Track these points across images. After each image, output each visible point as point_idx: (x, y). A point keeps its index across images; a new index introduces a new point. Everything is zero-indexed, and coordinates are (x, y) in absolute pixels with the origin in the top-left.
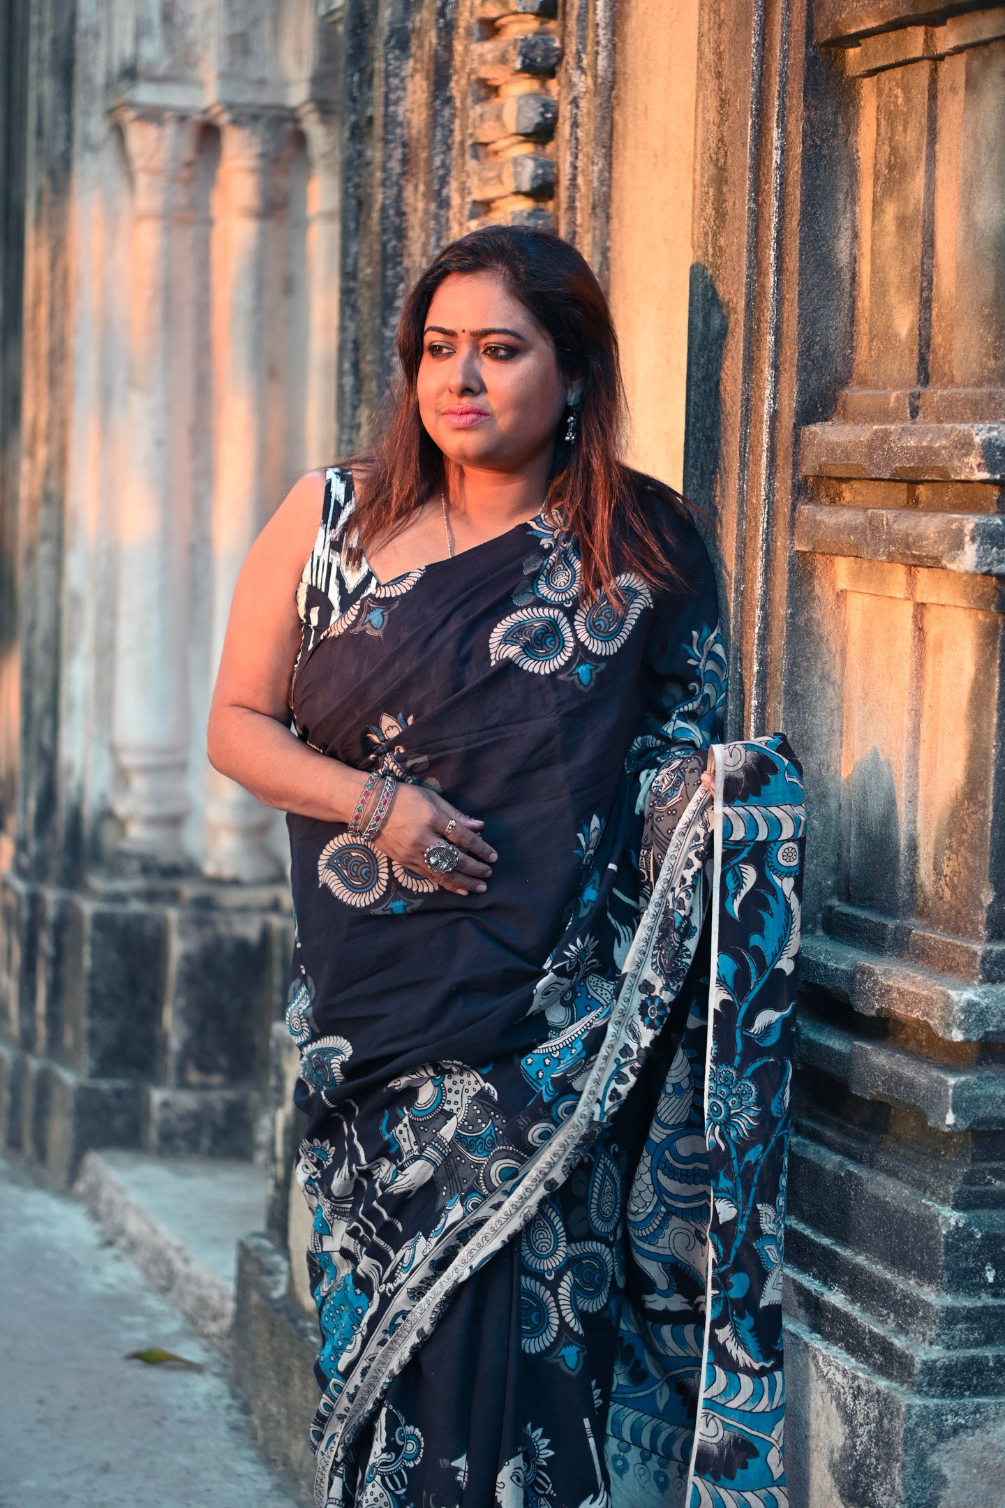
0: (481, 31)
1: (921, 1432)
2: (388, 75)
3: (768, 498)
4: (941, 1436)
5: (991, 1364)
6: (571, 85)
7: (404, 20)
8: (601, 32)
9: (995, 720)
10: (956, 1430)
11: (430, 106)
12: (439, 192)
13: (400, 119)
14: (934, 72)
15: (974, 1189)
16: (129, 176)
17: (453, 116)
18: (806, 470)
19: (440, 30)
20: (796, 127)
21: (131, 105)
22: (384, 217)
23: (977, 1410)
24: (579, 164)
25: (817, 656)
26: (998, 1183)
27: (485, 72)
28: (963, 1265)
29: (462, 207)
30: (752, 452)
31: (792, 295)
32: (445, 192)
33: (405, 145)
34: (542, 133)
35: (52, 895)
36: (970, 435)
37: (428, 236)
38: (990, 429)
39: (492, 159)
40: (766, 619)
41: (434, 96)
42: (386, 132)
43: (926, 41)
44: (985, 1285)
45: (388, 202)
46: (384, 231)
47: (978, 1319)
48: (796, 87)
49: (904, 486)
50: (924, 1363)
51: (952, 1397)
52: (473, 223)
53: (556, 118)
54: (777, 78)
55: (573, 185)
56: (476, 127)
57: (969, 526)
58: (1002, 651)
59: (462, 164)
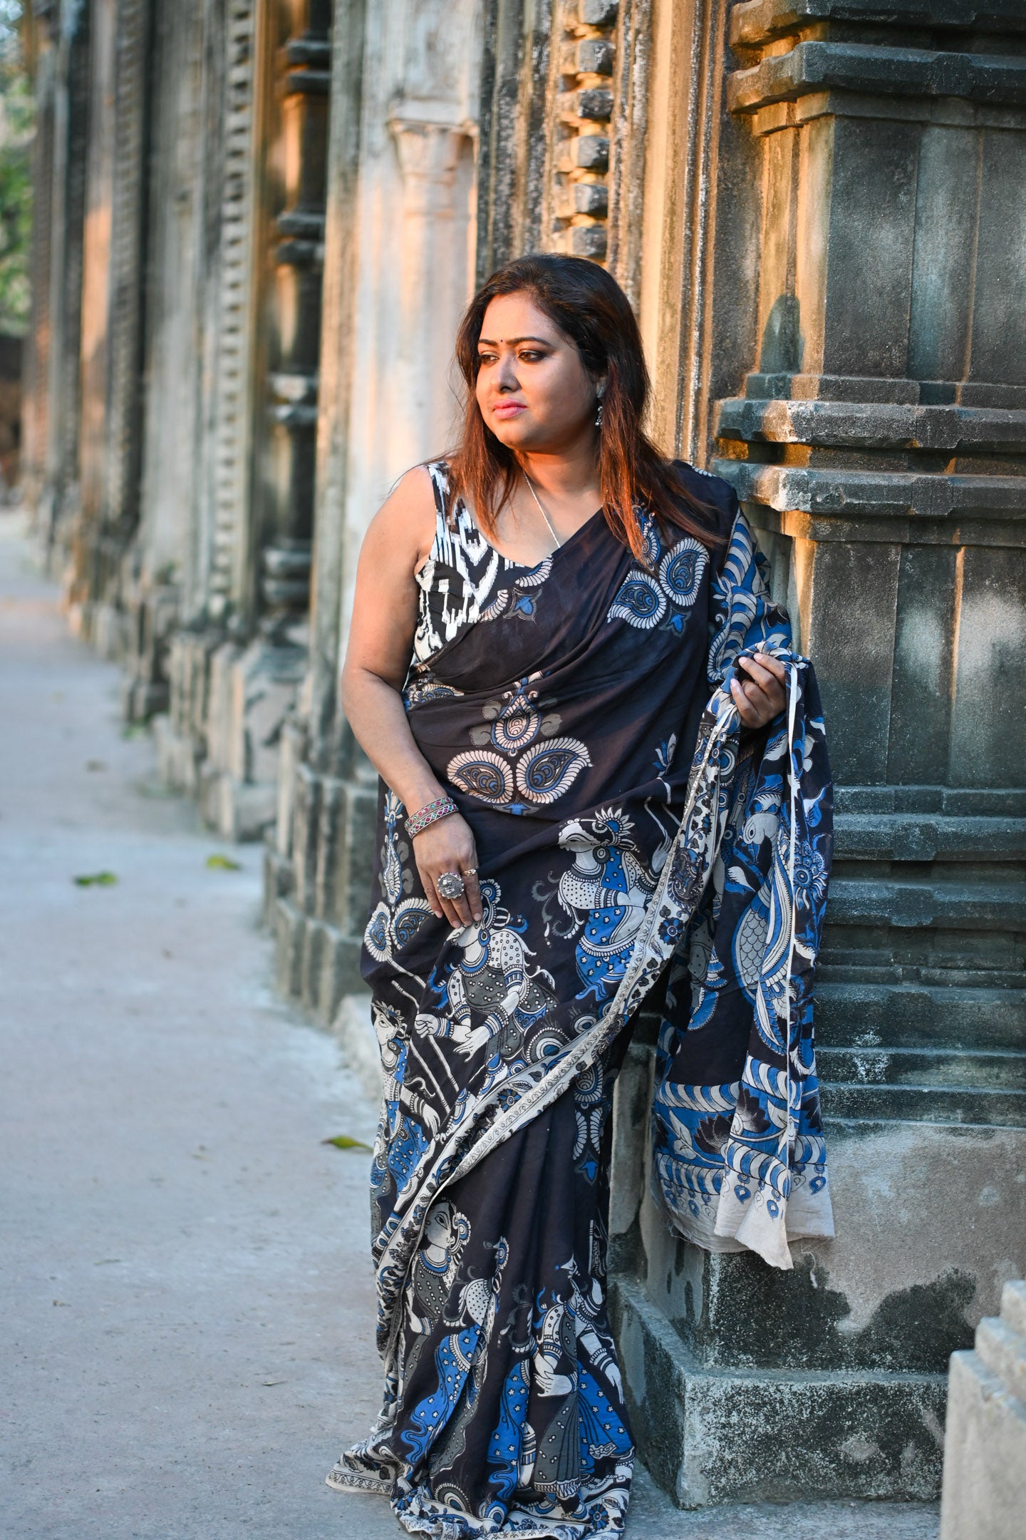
0: (565, 84)
2: (500, 117)
3: (693, 454)
6: (616, 130)
7: (513, 74)
8: (637, 89)
9: (810, 621)
11: (528, 142)
12: (533, 210)
13: (509, 151)
14: (797, 135)
16: (402, 178)
17: (545, 150)
18: (715, 433)
19: (535, 82)
20: (714, 175)
21: (400, 120)
22: (496, 229)
24: (621, 191)
27: (567, 117)
29: (548, 223)
30: (684, 419)
31: (710, 301)
32: (537, 210)
33: (513, 172)
34: (599, 166)
35: (328, 784)
36: (784, 410)
37: (524, 245)
38: (800, 405)
39: (573, 185)
41: (530, 135)
42: (499, 162)
43: (788, 114)
45: (498, 217)
46: (496, 240)
48: (715, 144)
52: (556, 236)
53: (607, 155)
54: (703, 137)
55: (617, 208)
56: (559, 160)
57: (783, 476)
58: (816, 569)
59: (550, 189)
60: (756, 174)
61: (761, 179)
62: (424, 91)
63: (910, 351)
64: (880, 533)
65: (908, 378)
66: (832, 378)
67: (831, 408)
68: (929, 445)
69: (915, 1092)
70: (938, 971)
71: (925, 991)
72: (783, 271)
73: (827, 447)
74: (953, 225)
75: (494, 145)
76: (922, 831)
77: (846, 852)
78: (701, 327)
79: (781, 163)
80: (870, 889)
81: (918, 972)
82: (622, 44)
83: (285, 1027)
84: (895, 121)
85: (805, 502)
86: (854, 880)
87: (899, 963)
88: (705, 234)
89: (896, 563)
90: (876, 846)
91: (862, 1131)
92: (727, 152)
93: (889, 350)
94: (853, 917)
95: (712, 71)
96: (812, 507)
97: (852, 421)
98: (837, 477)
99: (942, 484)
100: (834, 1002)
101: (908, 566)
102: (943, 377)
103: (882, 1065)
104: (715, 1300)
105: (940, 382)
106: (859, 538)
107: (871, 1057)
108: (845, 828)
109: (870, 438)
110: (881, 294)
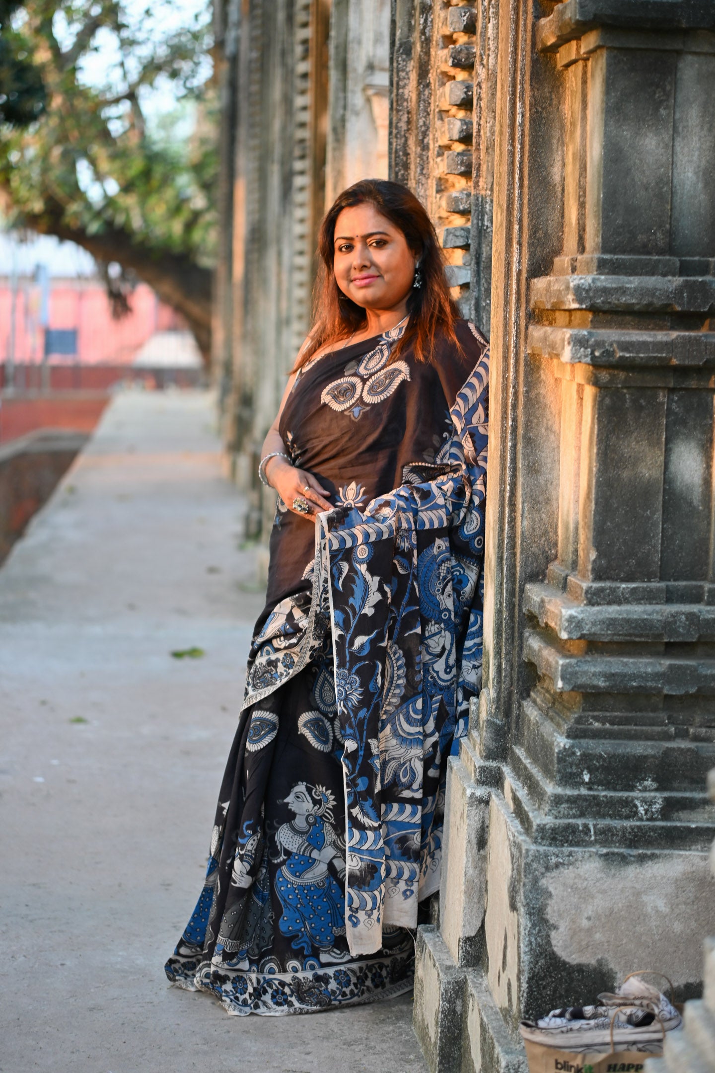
0: (443, 42)
1: (535, 865)
3: (516, 321)
4: (548, 869)
5: (581, 828)
6: (478, 75)
7: (408, 37)
8: (491, 42)
10: (557, 866)
11: (418, 88)
12: (422, 141)
13: (406, 97)
14: (585, 66)
15: (580, 727)
17: (431, 94)
18: (532, 305)
19: (422, 42)
20: (528, 101)
21: (372, 86)
23: (570, 854)
24: (482, 122)
25: (543, 416)
26: (597, 724)
27: (444, 67)
28: (569, 770)
30: (510, 295)
31: (526, 201)
32: (426, 141)
33: (409, 113)
34: (466, 104)
36: (568, 283)
37: (416, 168)
38: (581, 279)
39: (449, 120)
40: (516, 394)
41: (419, 84)
42: (398, 105)
43: (577, 49)
44: (583, 783)
47: (574, 802)
48: (527, 77)
49: (567, 313)
50: (539, 825)
51: (556, 846)
52: (439, 159)
53: (472, 95)
54: (519, 73)
55: (479, 135)
56: (439, 101)
57: (568, 336)
58: (600, 409)
59: (434, 124)
60: (560, 100)
61: (564, 103)
63: (671, 234)
64: (650, 380)
65: (671, 255)
66: (607, 256)
67: (605, 280)
68: (686, 308)
69: (684, 827)
70: (704, 730)
71: (692, 745)
72: (577, 176)
73: (605, 312)
74: (705, 132)
76: (687, 619)
77: (626, 635)
78: (520, 221)
79: (575, 89)
80: (647, 665)
81: (687, 731)
82: (481, 8)
84: (655, 50)
85: (586, 356)
86: (634, 658)
87: (673, 723)
88: (522, 148)
89: (663, 404)
90: (650, 630)
91: (642, 859)
92: (536, 83)
93: (655, 233)
94: (633, 687)
95: (525, 20)
96: (592, 359)
97: (623, 291)
98: (612, 335)
99: (697, 340)
100: (619, 755)
101: (674, 406)
102: (699, 254)
103: (658, 806)
104: (525, 995)
105: (696, 258)
106: (633, 384)
107: (649, 799)
108: (625, 616)
109: (638, 304)
110: (646, 189)
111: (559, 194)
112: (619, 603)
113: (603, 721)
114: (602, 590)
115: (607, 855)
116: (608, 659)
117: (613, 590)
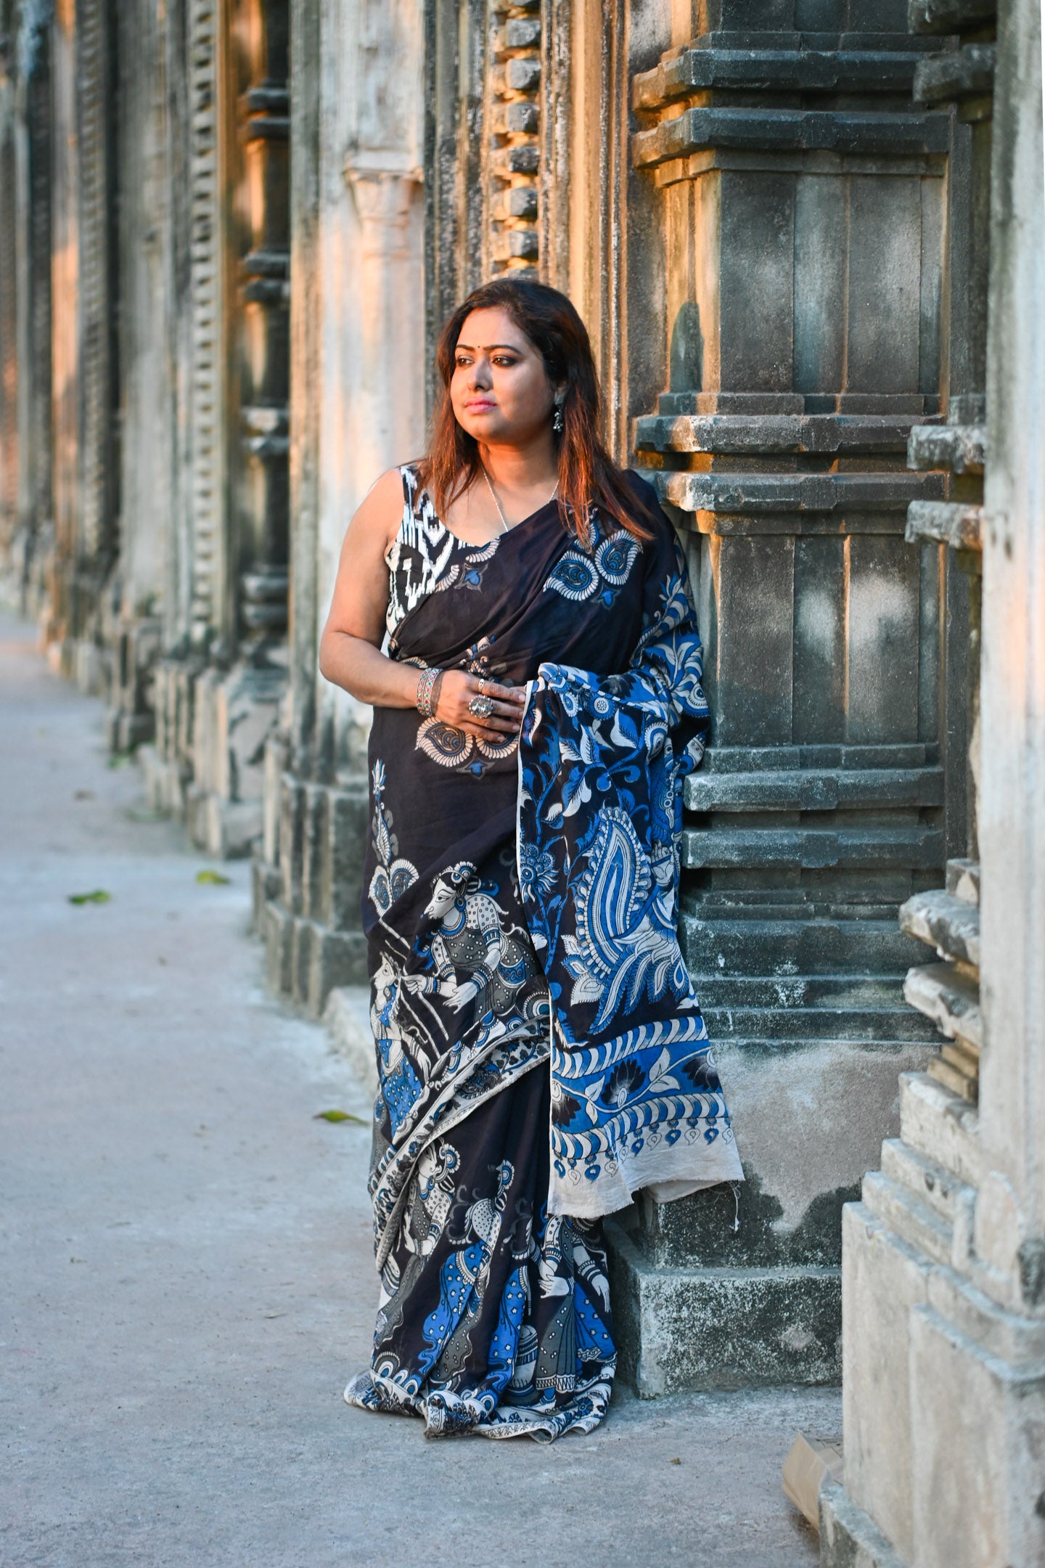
0: (497, 142)
2: (441, 173)
6: (543, 182)
7: (452, 133)
8: (559, 146)
11: (466, 194)
12: (473, 255)
13: (451, 203)
14: (692, 187)
15: (712, 907)
16: (360, 222)
17: (482, 201)
18: (634, 446)
19: (471, 141)
20: (624, 222)
21: (356, 169)
22: (442, 273)
24: (550, 236)
26: (730, 904)
27: (500, 171)
28: (704, 954)
29: (488, 265)
31: (625, 332)
32: (477, 255)
33: (455, 221)
34: (530, 215)
35: (312, 789)
36: (689, 424)
37: (468, 283)
38: (702, 419)
39: (507, 232)
41: (468, 189)
42: (442, 213)
43: (683, 168)
44: (718, 968)
45: (444, 262)
46: (442, 282)
47: (710, 989)
48: (623, 196)
53: (536, 204)
54: (613, 191)
55: (546, 251)
56: (494, 209)
57: (689, 481)
58: (723, 559)
59: (488, 235)
60: (660, 221)
61: (664, 224)
62: (376, 142)
63: (795, 369)
64: (776, 526)
65: (794, 392)
66: (728, 395)
67: (728, 421)
68: (814, 449)
69: (830, 1013)
70: (846, 907)
71: (835, 924)
73: (727, 455)
74: (827, 259)
75: (437, 198)
76: (824, 783)
77: (759, 804)
78: (619, 355)
79: (679, 210)
80: (782, 836)
81: (828, 908)
82: (545, 107)
83: (278, 1021)
84: (773, 172)
85: (709, 503)
86: (768, 829)
87: (812, 901)
88: (619, 274)
89: (790, 552)
90: (786, 798)
91: (785, 1050)
92: (634, 202)
93: (777, 369)
94: (768, 861)
95: (619, 133)
96: (715, 506)
97: (746, 431)
98: (736, 479)
99: (827, 483)
100: (755, 937)
101: (802, 554)
102: (824, 390)
103: (800, 991)
105: (822, 394)
106: (758, 532)
107: (791, 984)
108: (758, 783)
109: (763, 445)
110: (767, 321)
111: (661, 324)
112: (751, 770)
113: (737, 899)
114: (731, 756)
115: (747, 1046)
116: (741, 831)
117: (743, 756)
